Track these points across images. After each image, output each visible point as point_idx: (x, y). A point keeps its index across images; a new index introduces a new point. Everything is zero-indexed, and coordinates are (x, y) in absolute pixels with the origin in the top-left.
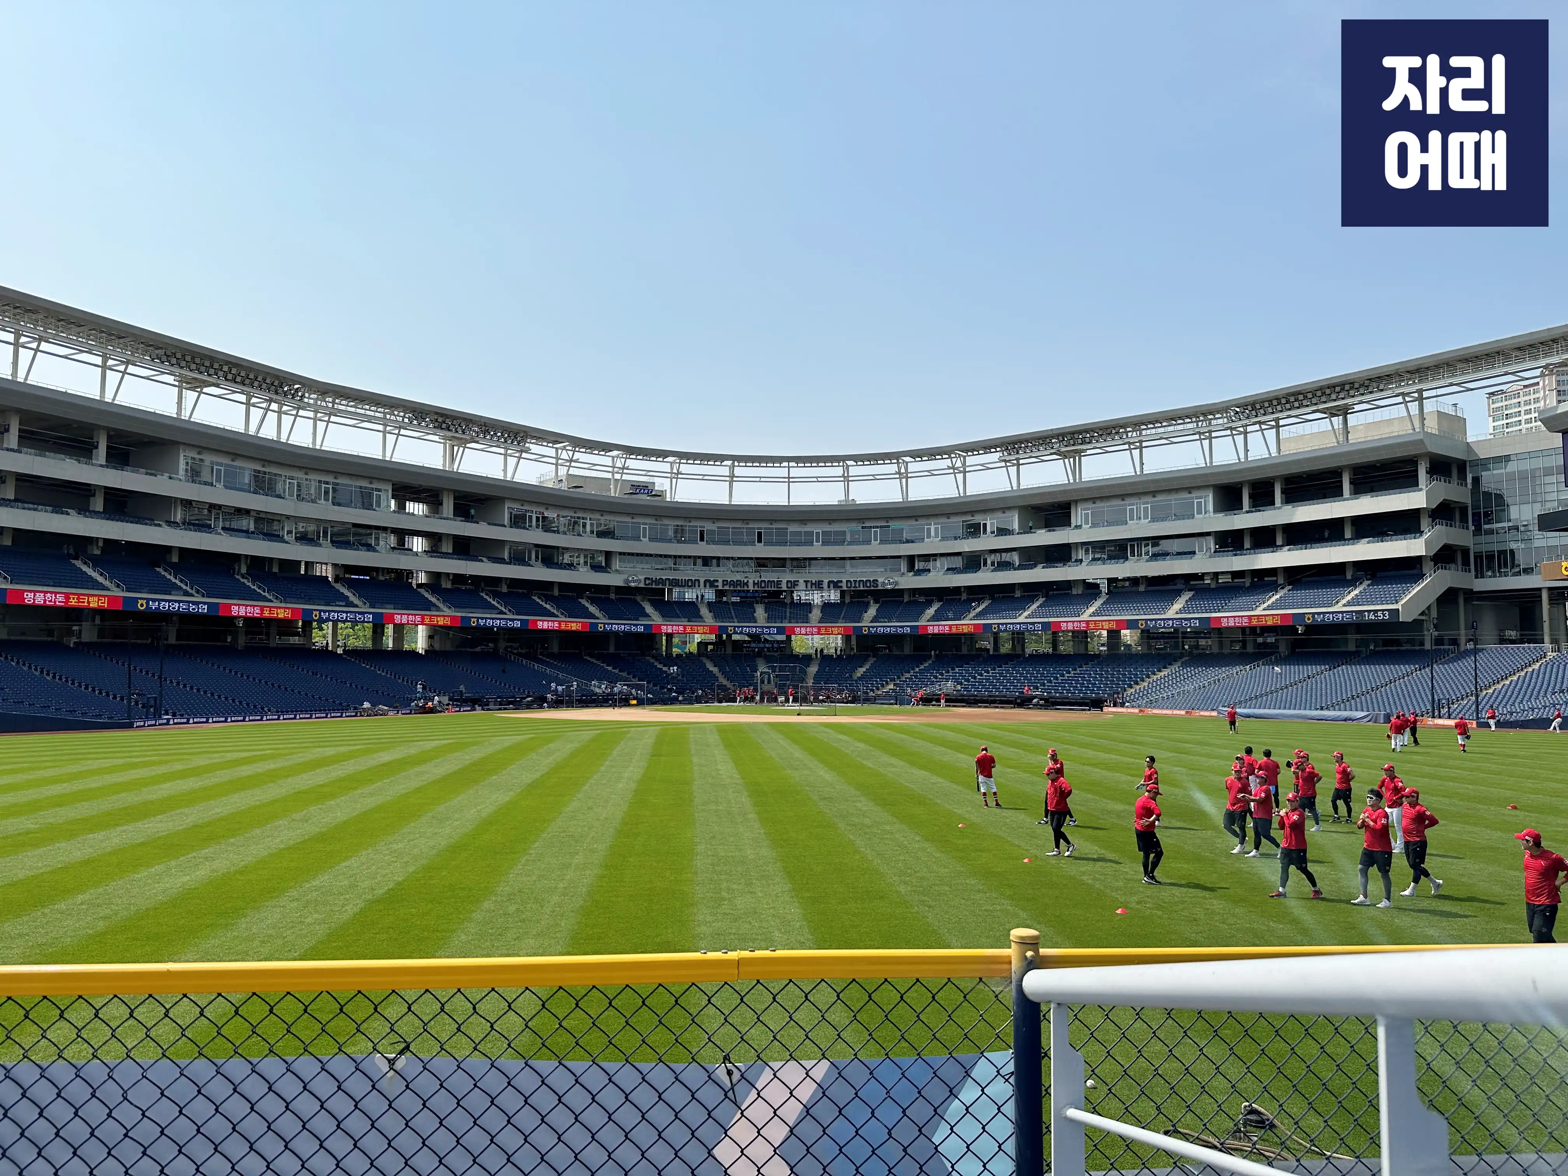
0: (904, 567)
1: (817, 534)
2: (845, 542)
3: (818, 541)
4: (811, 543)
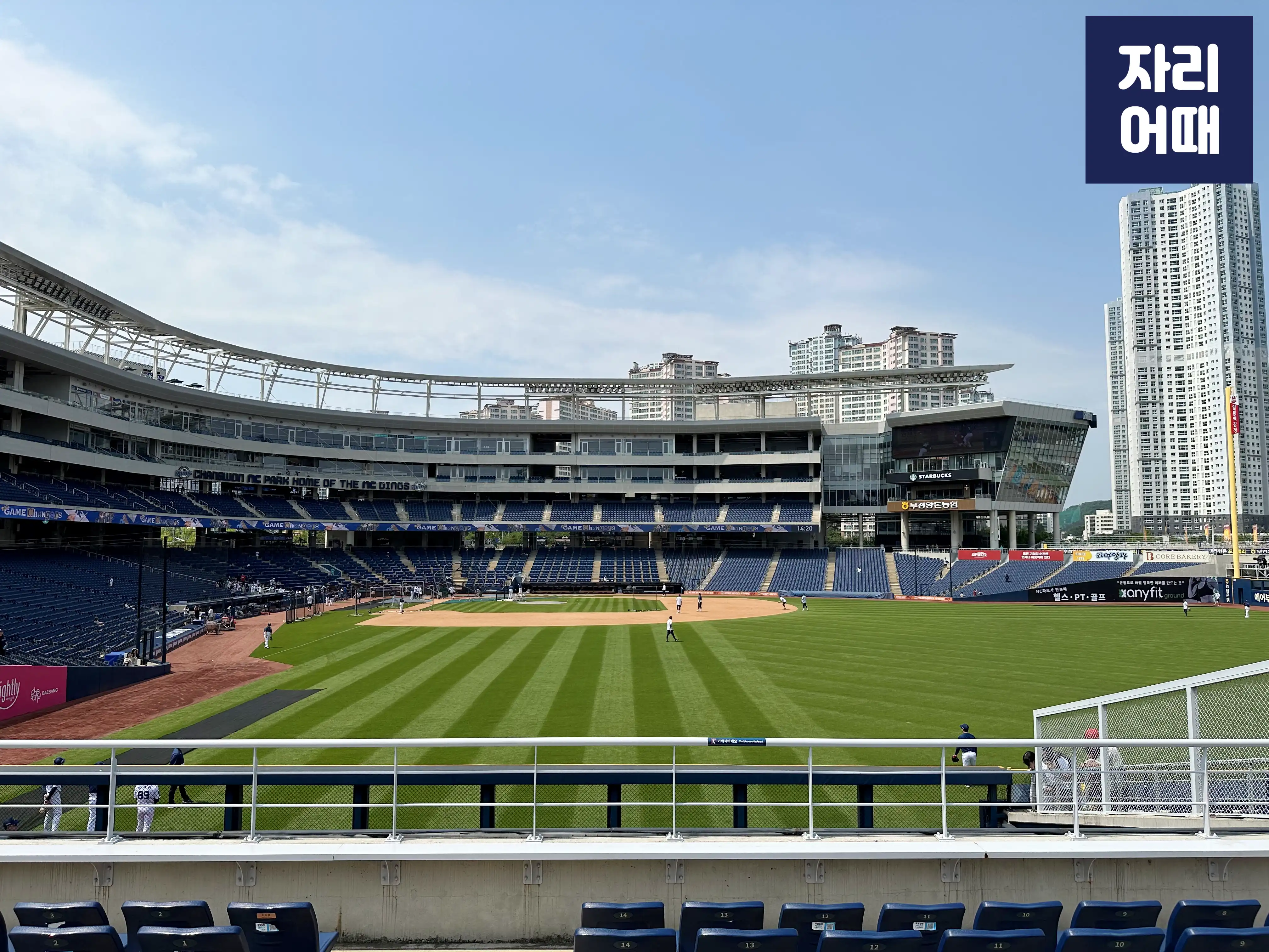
0: (426, 472)
1: (347, 437)
2: (372, 447)
3: (347, 444)
4: (340, 446)
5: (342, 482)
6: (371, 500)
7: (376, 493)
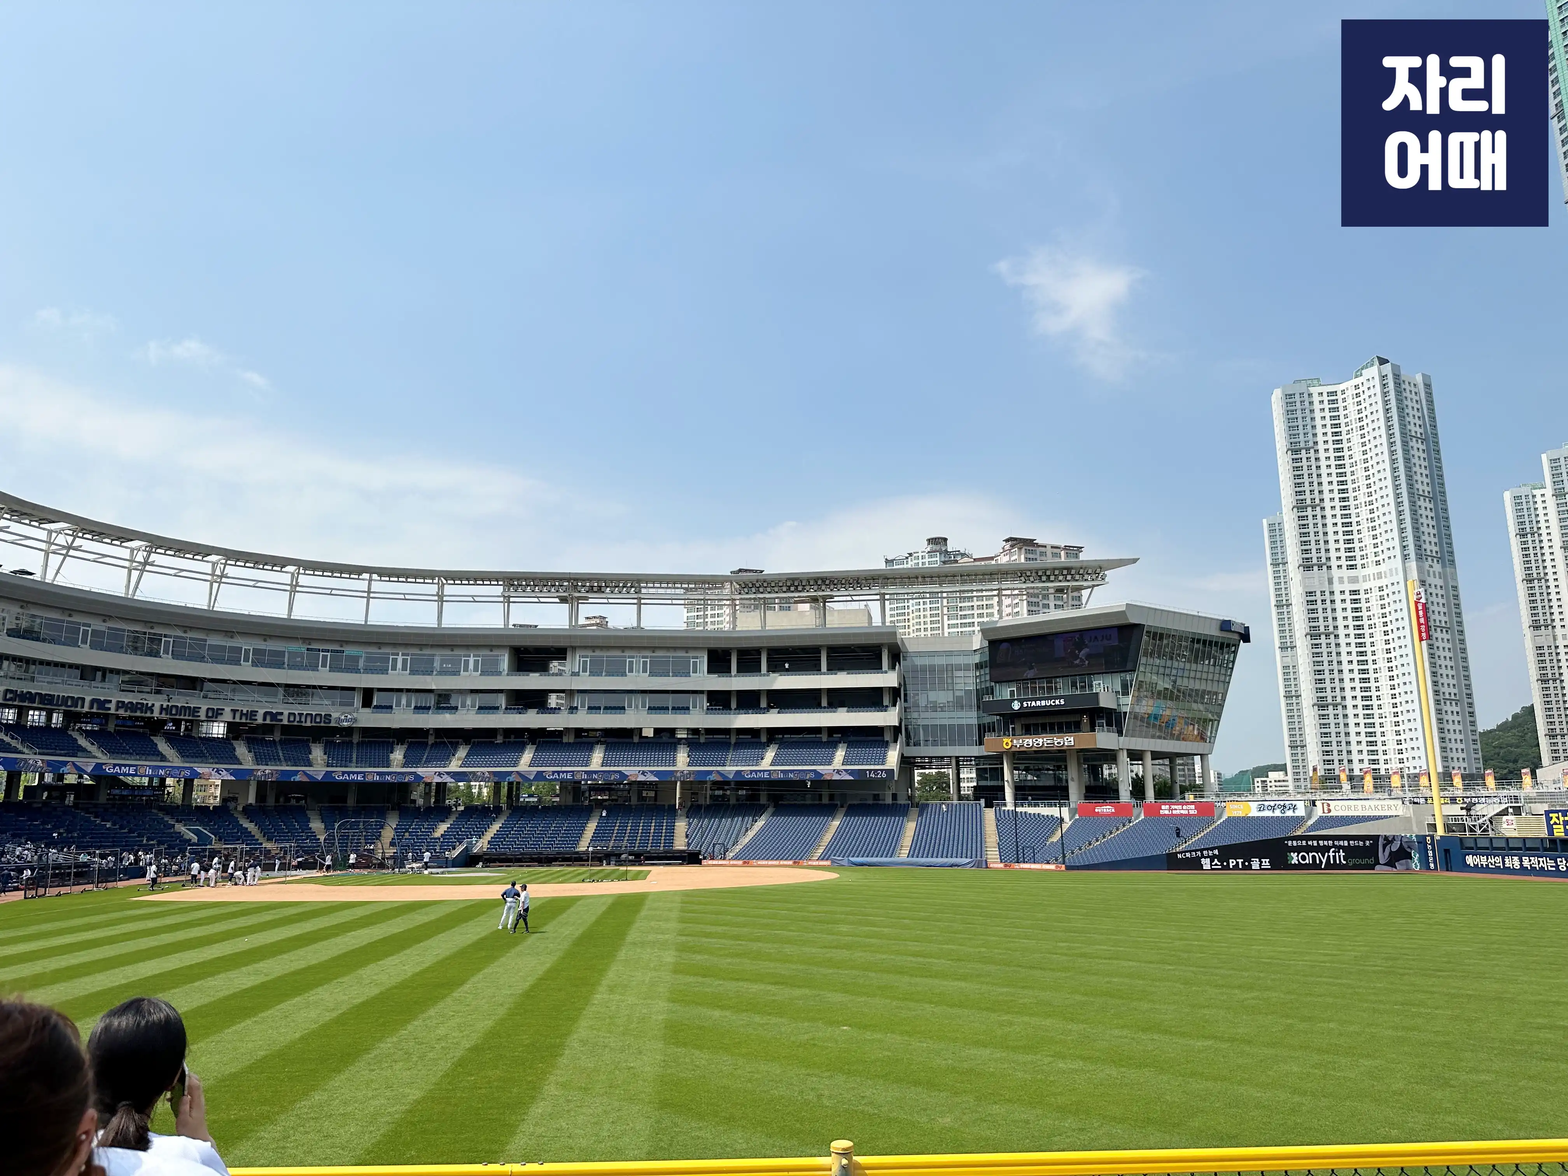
0: (358, 700)
1: (246, 651)
2: (284, 663)
3: (246, 660)
4: (237, 662)
5: (234, 711)
6: (277, 739)
7: (286, 729)
